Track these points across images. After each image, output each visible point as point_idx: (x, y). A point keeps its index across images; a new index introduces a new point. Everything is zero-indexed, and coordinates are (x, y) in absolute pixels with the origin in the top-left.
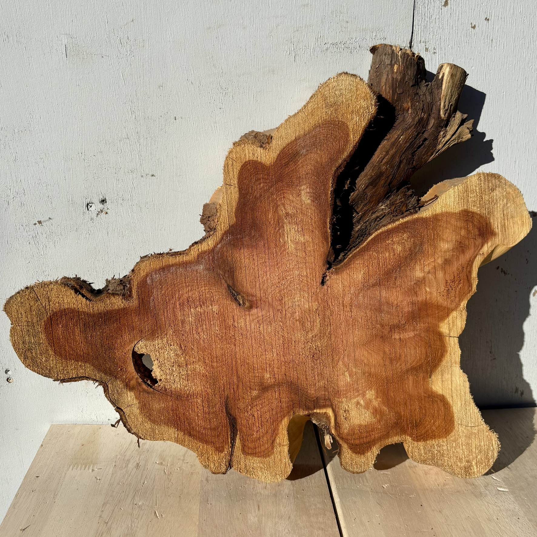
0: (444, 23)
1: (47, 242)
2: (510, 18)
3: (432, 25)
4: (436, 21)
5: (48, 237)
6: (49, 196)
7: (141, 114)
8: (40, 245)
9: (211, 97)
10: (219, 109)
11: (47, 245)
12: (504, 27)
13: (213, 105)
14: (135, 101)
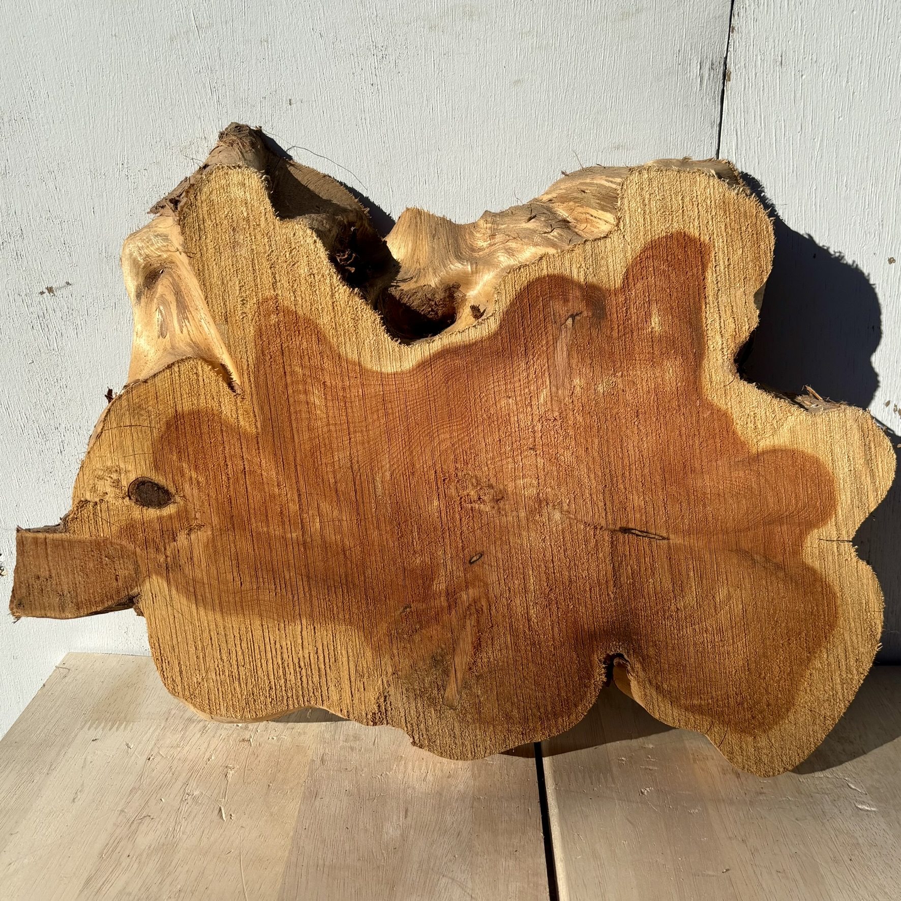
1: (63, 327)
5: (64, 317)
6: (66, 242)
7: (228, 93)
8: (50, 331)
9: (356, 64)
10: (370, 85)
11: (64, 331)
13: (359, 78)
14: (217, 67)
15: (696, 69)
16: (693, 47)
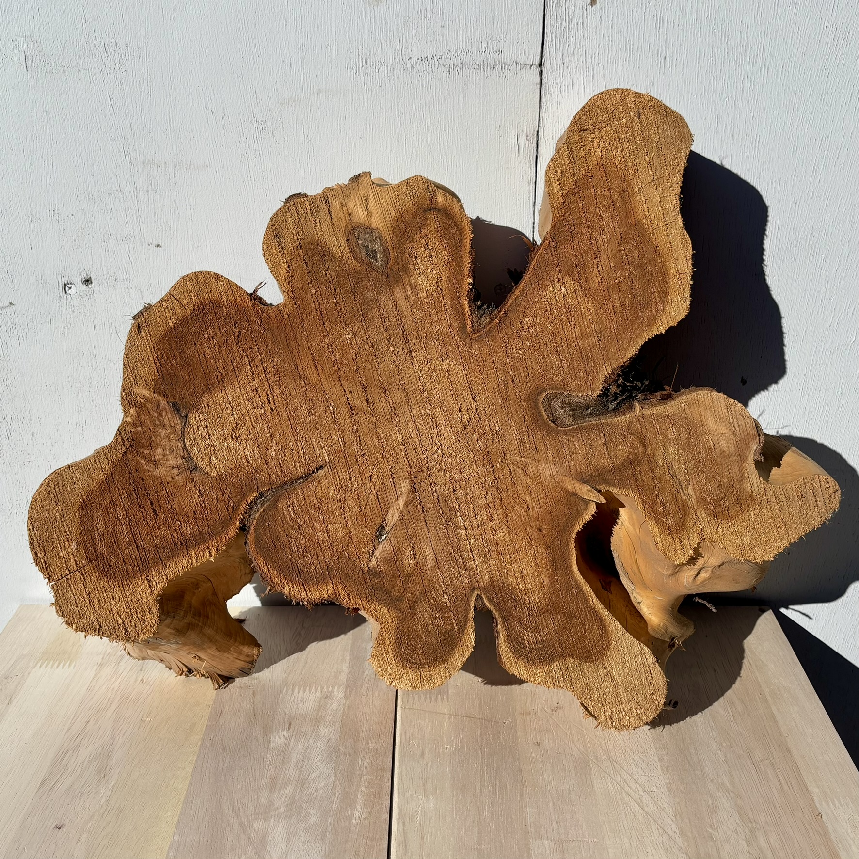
0: (591, 30)
1: (8, 338)
2: (692, 25)
3: (572, 33)
4: (579, 28)
5: (9, 331)
6: (9, 272)
7: (138, 156)
9: (242, 134)
10: (253, 151)
12: (683, 38)
13: (244, 145)
14: (129, 137)
15: (514, 140)
16: (511, 123)
